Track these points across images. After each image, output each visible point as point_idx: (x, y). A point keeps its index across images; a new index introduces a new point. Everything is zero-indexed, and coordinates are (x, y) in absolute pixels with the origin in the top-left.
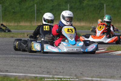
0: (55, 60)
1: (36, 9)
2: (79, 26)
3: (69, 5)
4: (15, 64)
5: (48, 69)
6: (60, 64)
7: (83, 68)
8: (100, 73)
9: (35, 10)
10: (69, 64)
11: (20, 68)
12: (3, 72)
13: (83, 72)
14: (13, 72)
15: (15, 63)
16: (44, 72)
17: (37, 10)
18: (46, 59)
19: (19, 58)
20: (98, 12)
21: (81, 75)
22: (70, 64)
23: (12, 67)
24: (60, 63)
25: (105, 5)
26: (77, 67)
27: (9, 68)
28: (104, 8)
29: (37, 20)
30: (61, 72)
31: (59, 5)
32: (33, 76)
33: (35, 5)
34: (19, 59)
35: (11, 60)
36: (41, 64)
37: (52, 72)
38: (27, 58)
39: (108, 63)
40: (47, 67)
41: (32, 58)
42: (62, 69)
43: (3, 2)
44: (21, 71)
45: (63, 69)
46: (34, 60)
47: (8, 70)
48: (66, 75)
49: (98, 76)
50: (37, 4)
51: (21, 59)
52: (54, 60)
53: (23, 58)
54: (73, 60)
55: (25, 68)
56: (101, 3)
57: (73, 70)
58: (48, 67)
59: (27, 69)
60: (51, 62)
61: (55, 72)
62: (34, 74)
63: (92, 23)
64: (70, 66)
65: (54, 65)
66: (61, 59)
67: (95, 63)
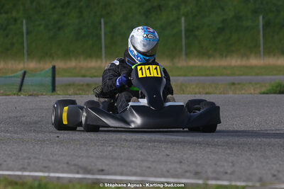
0: (219, 146)
1: (183, 29)
3: (261, 17)
4: (122, 155)
5: (198, 165)
6: (228, 154)
7: (281, 163)
9: (181, 31)
10: (248, 154)
11: (133, 163)
12: (93, 174)
13: (279, 171)
14: (115, 174)
15: (123, 152)
16: (186, 172)
17: (187, 30)
18: (196, 143)
19: (136, 141)
21: (274, 178)
22: (251, 155)
23: (116, 162)
24: (229, 151)
26: (267, 160)
27: (108, 165)
29: (186, 54)
30: (226, 173)
31: (238, 18)
33: (183, 20)
34: (135, 143)
35: (116, 146)
36: (185, 154)
37: (206, 172)
38: (154, 141)
40: (197, 160)
41: (166, 142)
42: (231, 164)
43: (108, 13)
44: (134, 170)
45: (233, 165)
46: (170, 145)
47: (104, 168)
48: (239, 179)
50: (186, 15)
51: (139, 144)
52: (216, 145)
53: (143, 141)
54: (261, 145)
55: (145, 164)
57: (257, 168)
58: (199, 162)
59: (149, 165)
60: (208, 150)
61: (214, 172)
62: (165, 177)
64: (252, 157)
65: (214, 156)
66: (233, 143)
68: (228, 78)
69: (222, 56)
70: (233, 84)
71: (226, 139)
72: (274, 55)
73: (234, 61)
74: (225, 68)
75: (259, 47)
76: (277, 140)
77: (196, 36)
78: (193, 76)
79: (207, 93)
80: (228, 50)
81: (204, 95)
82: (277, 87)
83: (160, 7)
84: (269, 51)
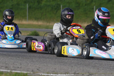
0: (14, 56)
2: (37, 25)
3: (27, 5)
5: (6, 64)
6: (18, 60)
7: (40, 64)
8: (55, 69)
10: (26, 60)
13: (39, 68)
16: (2, 66)
18: (4, 55)
20: (55, 12)
21: (38, 70)
22: (27, 60)
25: (61, 6)
26: (34, 63)
28: (61, 8)
30: (18, 68)
31: (18, 4)
37: (10, 67)
39: (63, 60)
40: (5, 62)
42: (19, 64)
45: (21, 64)
48: (24, 70)
49: (54, 72)
52: (12, 56)
54: (30, 56)
56: (58, 4)
58: (7, 63)
60: (9, 58)
61: (13, 67)
63: (49, 22)
65: (12, 60)
66: (19, 55)
67: (51, 60)
71: (16, 54)
72: (32, 20)
75: (26, 16)
82: (34, 33)
84: (30, 18)
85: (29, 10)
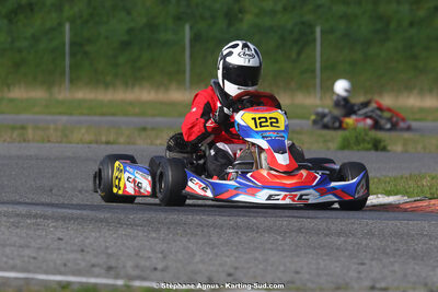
0: (137, 226)
1: (67, 41)
3: (187, 27)
5: (109, 255)
6: (154, 239)
7: (236, 254)
8: (297, 273)
9: (64, 45)
10: (185, 239)
11: (8, 250)
13: (236, 268)
16: (93, 266)
17: (72, 44)
18: (101, 221)
19: (6, 215)
20: (294, 55)
21: (230, 278)
22: (189, 240)
24: (154, 235)
25: (318, 30)
26: (215, 250)
28: (315, 40)
29: (71, 81)
30: (155, 269)
31: (152, 27)
32: (54, 281)
33: (67, 26)
34: (5, 219)
36: (86, 238)
37: (124, 267)
38: (35, 216)
39: (328, 239)
40: (107, 248)
41: (54, 218)
42: (160, 255)
44: (11, 262)
45: (165, 257)
46: (60, 223)
50: (72, 21)
51: (12, 220)
52: (132, 225)
53: (18, 215)
54: (201, 225)
55: (27, 252)
56: (303, 23)
57: (202, 261)
58: (110, 251)
59: (34, 255)
60: (121, 231)
61: (137, 266)
62: (61, 273)
64: (191, 245)
66: (159, 223)
67: (280, 238)
68: (135, 120)
69: (127, 85)
70: (144, 129)
71: (147, 215)
73: (145, 94)
74: (131, 103)
75: (184, 72)
76: (225, 218)
77: (86, 53)
78: (82, 114)
79: (107, 143)
80: (135, 76)
81: (103, 146)
83: (31, 7)
84: (198, 80)
85: (192, 46)
